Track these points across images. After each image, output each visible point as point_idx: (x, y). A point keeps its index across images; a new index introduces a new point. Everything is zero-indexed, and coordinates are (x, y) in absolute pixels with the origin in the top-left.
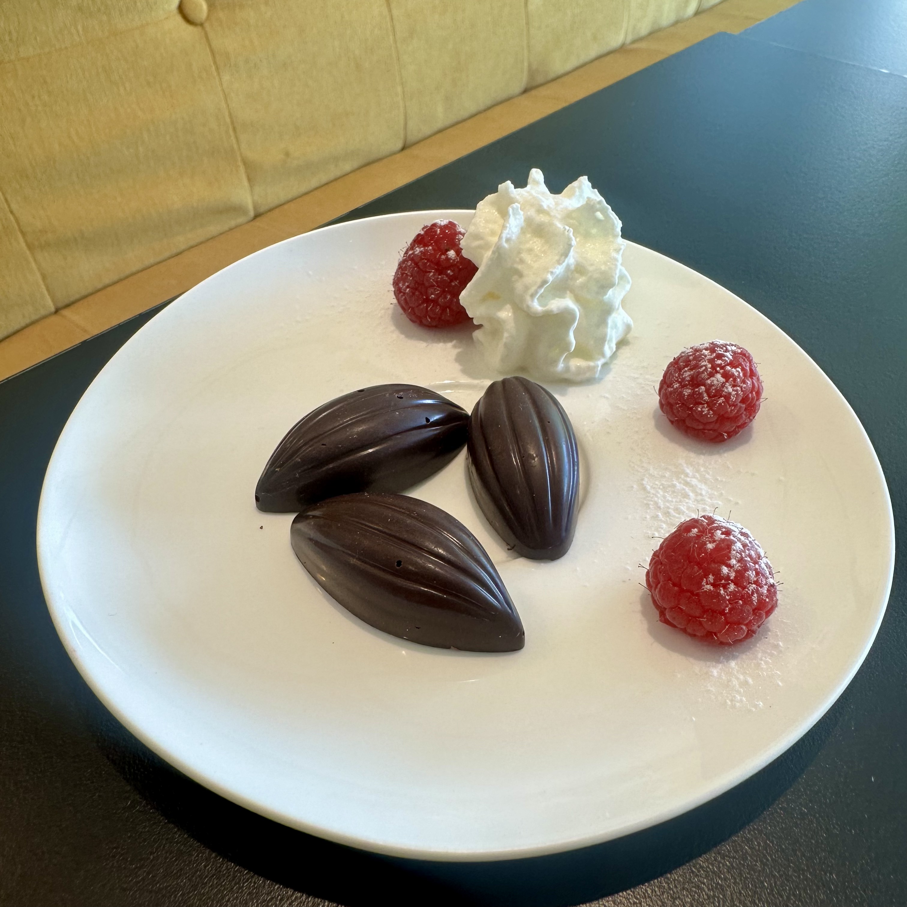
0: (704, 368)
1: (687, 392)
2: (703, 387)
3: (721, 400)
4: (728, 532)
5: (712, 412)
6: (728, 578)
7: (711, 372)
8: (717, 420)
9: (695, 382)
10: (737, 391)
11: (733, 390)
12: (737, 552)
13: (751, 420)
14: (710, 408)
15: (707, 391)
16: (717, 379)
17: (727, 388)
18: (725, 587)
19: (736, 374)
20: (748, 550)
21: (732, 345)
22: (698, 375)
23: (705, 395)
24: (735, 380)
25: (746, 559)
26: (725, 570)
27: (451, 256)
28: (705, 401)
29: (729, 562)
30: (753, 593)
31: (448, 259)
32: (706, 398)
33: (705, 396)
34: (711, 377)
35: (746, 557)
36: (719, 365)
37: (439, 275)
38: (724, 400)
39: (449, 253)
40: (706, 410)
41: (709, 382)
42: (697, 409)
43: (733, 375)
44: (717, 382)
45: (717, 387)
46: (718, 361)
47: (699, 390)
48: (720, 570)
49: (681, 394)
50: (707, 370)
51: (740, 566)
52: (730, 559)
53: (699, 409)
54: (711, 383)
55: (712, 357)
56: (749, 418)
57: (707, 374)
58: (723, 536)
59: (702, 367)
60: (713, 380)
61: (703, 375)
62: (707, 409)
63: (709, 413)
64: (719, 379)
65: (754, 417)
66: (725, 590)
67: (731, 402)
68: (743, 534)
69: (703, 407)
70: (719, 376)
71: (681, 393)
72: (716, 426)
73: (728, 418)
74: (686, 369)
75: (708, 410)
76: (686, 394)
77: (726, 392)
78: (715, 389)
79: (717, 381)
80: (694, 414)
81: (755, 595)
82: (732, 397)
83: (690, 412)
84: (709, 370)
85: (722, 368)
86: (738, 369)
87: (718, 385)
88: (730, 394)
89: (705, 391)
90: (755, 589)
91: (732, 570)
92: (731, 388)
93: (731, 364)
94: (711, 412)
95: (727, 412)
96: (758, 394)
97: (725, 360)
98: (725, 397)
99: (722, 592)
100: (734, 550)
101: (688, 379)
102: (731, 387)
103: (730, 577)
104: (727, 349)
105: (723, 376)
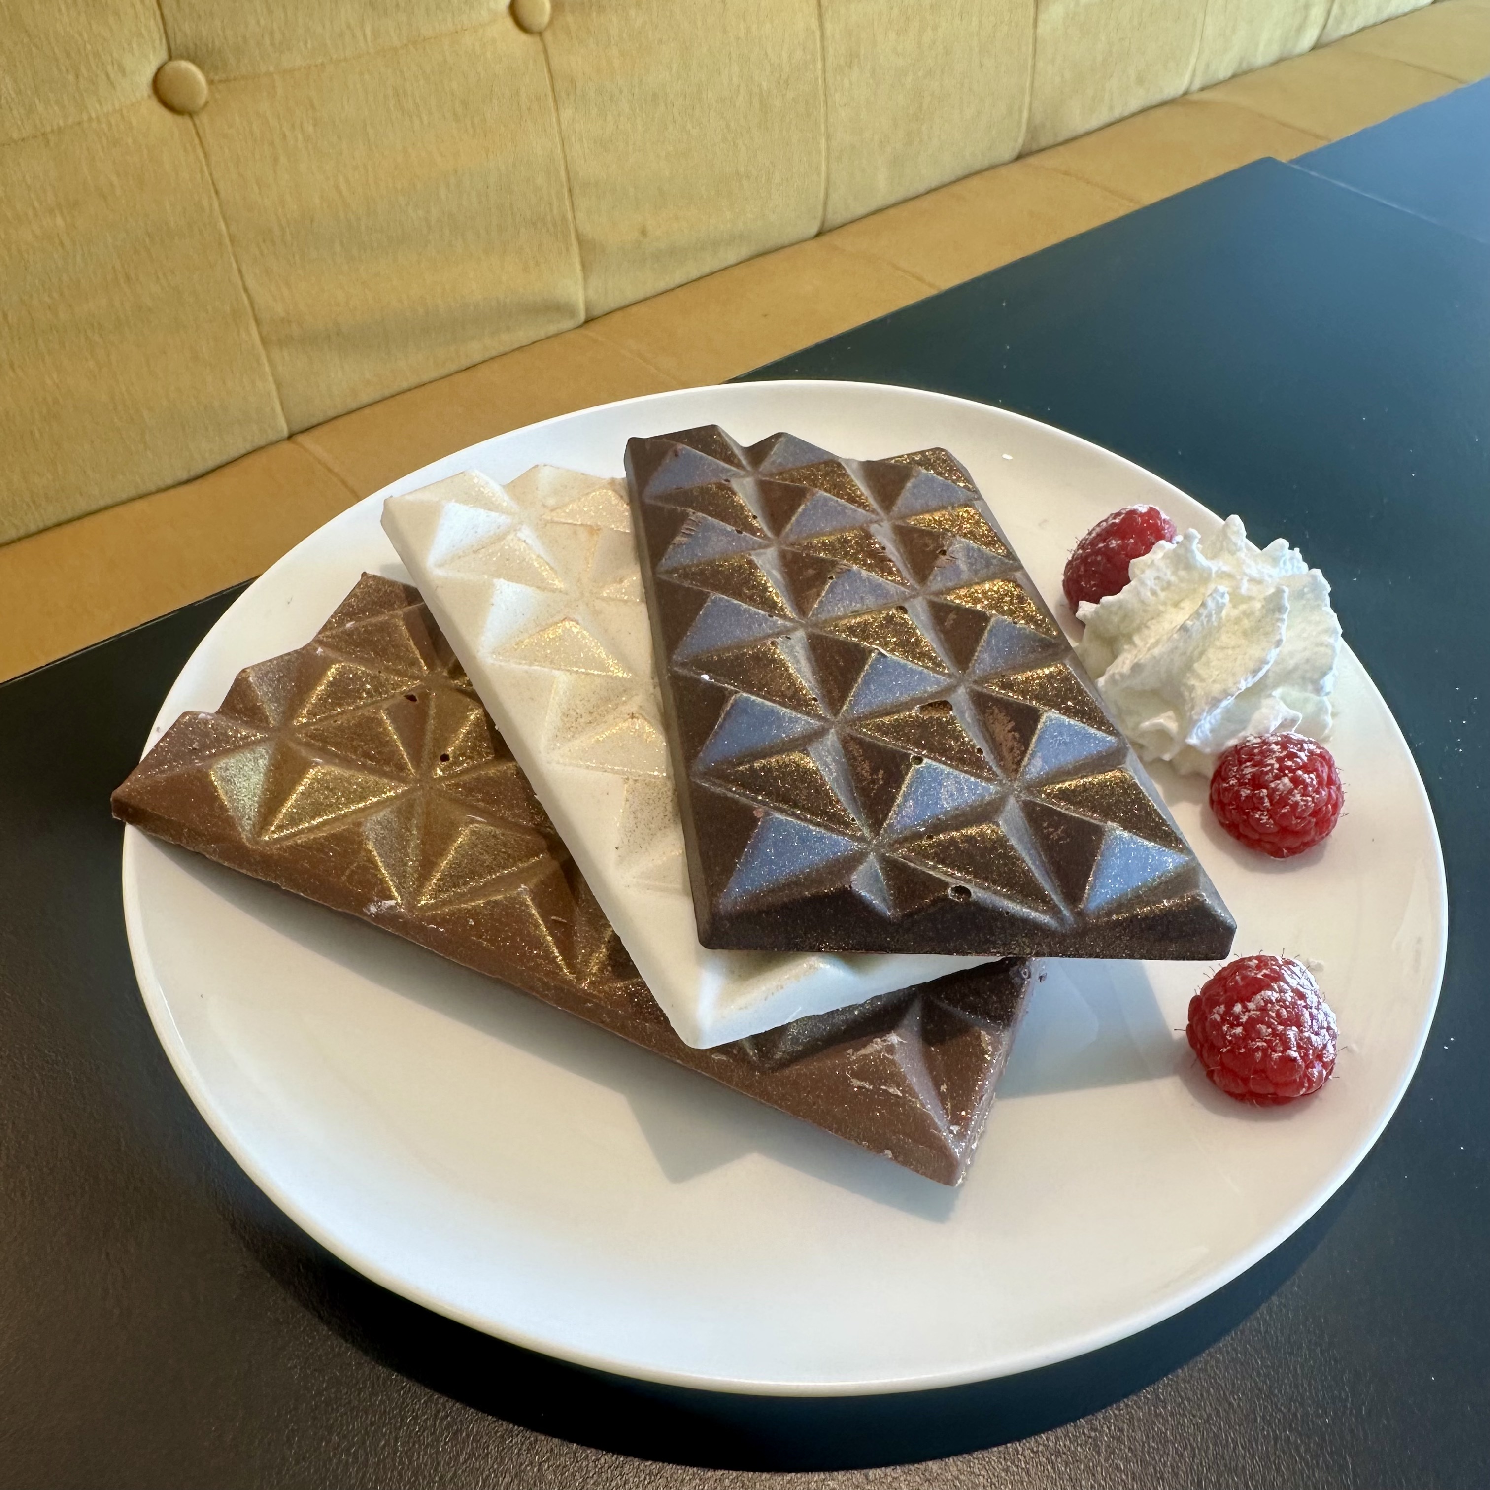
0: (1269, 768)
1: (1245, 792)
2: (1265, 791)
3: (1286, 809)
5: (1273, 822)
7: (1277, 774)
8: (1278, 832)
9: (1257, 782)
10: (1306, 801)
11: (1302, 800)
13: (1323, 838)
14: (1271, 817)
15: (1270, 797)
16: (1284, 784)
17: (1294, 796)
19: (1308, 781)
21: (1311, 742)
22: (1261, 775)
24: (1306, 788)
28: (1265, 807)
32: (1267, 803)
33: (1266, 801)
34: (1276, 780)
36: (1289, 768)
38: (1289, 810)
40: (1265, 819)
41: (1273, 785)
42: (1255, 815)
43: (1303, 782)
44: (1284, 787)
45: (1282, 793)
46: (1289, 761)
47: (1260, 792)
49: (1237, 795)
50: (1273, 771)
53: (1257, 816)
54: (1276, 787)
55: (1282, 755)
56: (1321, 834)
57: (1273, 775)
59: (1267, 765)
60: (1278, 785)
61: (1267, 776)
63: (1269, 822)
64: (1286, 784)
65: (1327, 835)
67: (1297, 813)
69: (1262, 815)
70: (1286, 780)
71: (1238, 791)
72: (1276, 840)
73: (1292, 832)
75: (1268, 819)
76: (1244, 794)
77: (1293, 801)
78: (1280, 795)
80: (1250, 820)
82: (1299, 807)
83: (1246, 818)
84: (1275, 770)
85: (1293, 771)
86: (1312, 775)
87: (1284, 790)
88: (1297, 803)
89: (1267, 796)
92: (1300, 797)
93: (1305, 768)
94: (1271, 821)
95: (1292, 825)
96: (1336, 807)
97: (1298, 762)
98: (1291, 806)
102: (1299, 795)
104: (1302, 746)
105: (1292, 781)
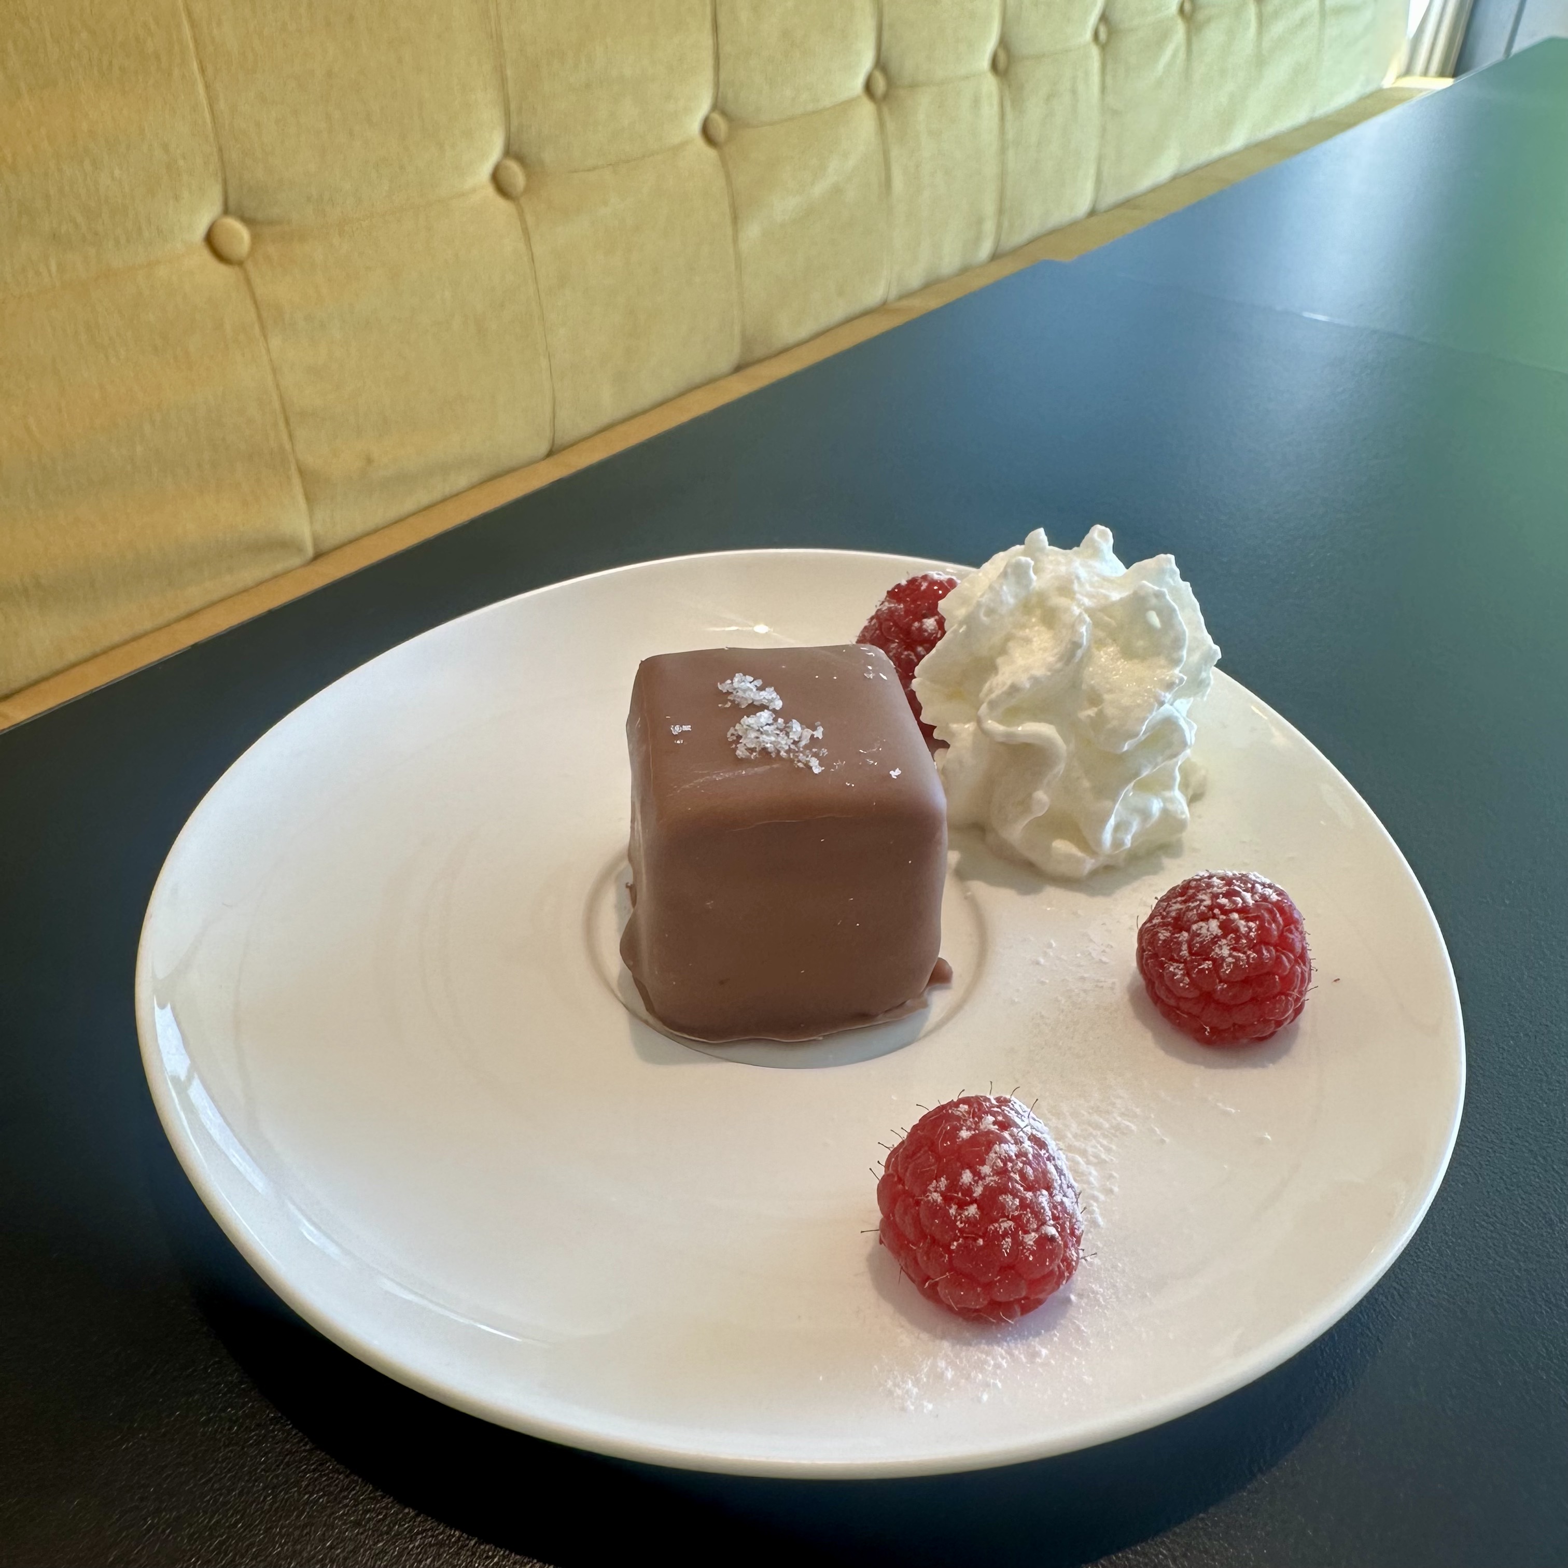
0: (1198, 903)
1: (1164, 935)
2: (1185, 934)
3: (1207, 965)
4: (1005, 1125)
5: (1189, 980)
6: (968, 1191)
7: (1203, 913)
8: (1195, 998)
9: (1179, 924)
10: (1238, 959)
11: (1230, 955)
12: (1000, 1158)
14: (1188, 974)
15: (1190, 943)
16: (1209, 928)
17: (1220, 947)
18: (962, 1206)
19: (1243, 930)
20: (1024, 1163)
21: (1270, 886)
22: (1184, 913)
23: (1185, 947)
24: (1238, 939)
25: (1012, 1174)
26: (967, 1177)
27: (928, 627)
28: (1181, 957)
29: (981, 1168)
30: (1005, 1234)
31: (921, 630)
32: (1185, 952)
33: (1183, 949)
34: (1202, 920)
35: (1015, 1173)
36: (1221, 907)
37: (906, 649)
38: (1211, 966)
39: (925, 620)
40: (1180, 973)
41: (1194, 927)
42: (1169, 968)
43: (1236, 930)
44: (1206, 932)
45: (1204, 941)
46: (1223, 899)
47: (1179, 937)
48: (961, 1175)
50: (1199, 908)
51: (995, 1181)
52: (983, 1163)
53: (1171, 969)
54: (1197, 930)
55: (1219, 891)
57: (1198, 914)
58: (995, 1128)
59: (1196, 901)
60: (1201, 927)
61: (1191, 913)
62: (1182, 972)
63: (1184, 980)
64: (1210, 929)
66: (959, 1211)
67: (1221, 974)
68: (1034, 1139)
69: (1178, 967)
70: (1214, 925)
72: (1196, 1010)
73: (1217, 1002)
74: (1179, 899)
75: (1183, 975)
76: (1162, 937)
77: (1218, 955)
78: (1201, 943)
79: (1208, 930)
80: (1165, 975)
81: (1009, 1240)
82: (1224, 965)
83: (1161, 971)
84: (1202, 908)
85: (1225, 912)
86: (1252, 924)
87: (1207, 937)
88: (1223, 959)
89: (1187, 941)
90: (1011, 1230)
91: (980, 1182)
92: (1230, 950)
93: (1244, 911)
94: (1187, 980)
95: (1215, 990)
97: (1235, 903)
98: (1214, 961)
99: (952, 1211)
100: (996, 1153)
101: (1173, 914)
102: (1229, 948)
103: (974, 1193)
104: (1253, 887)
105: (1222, 926)
